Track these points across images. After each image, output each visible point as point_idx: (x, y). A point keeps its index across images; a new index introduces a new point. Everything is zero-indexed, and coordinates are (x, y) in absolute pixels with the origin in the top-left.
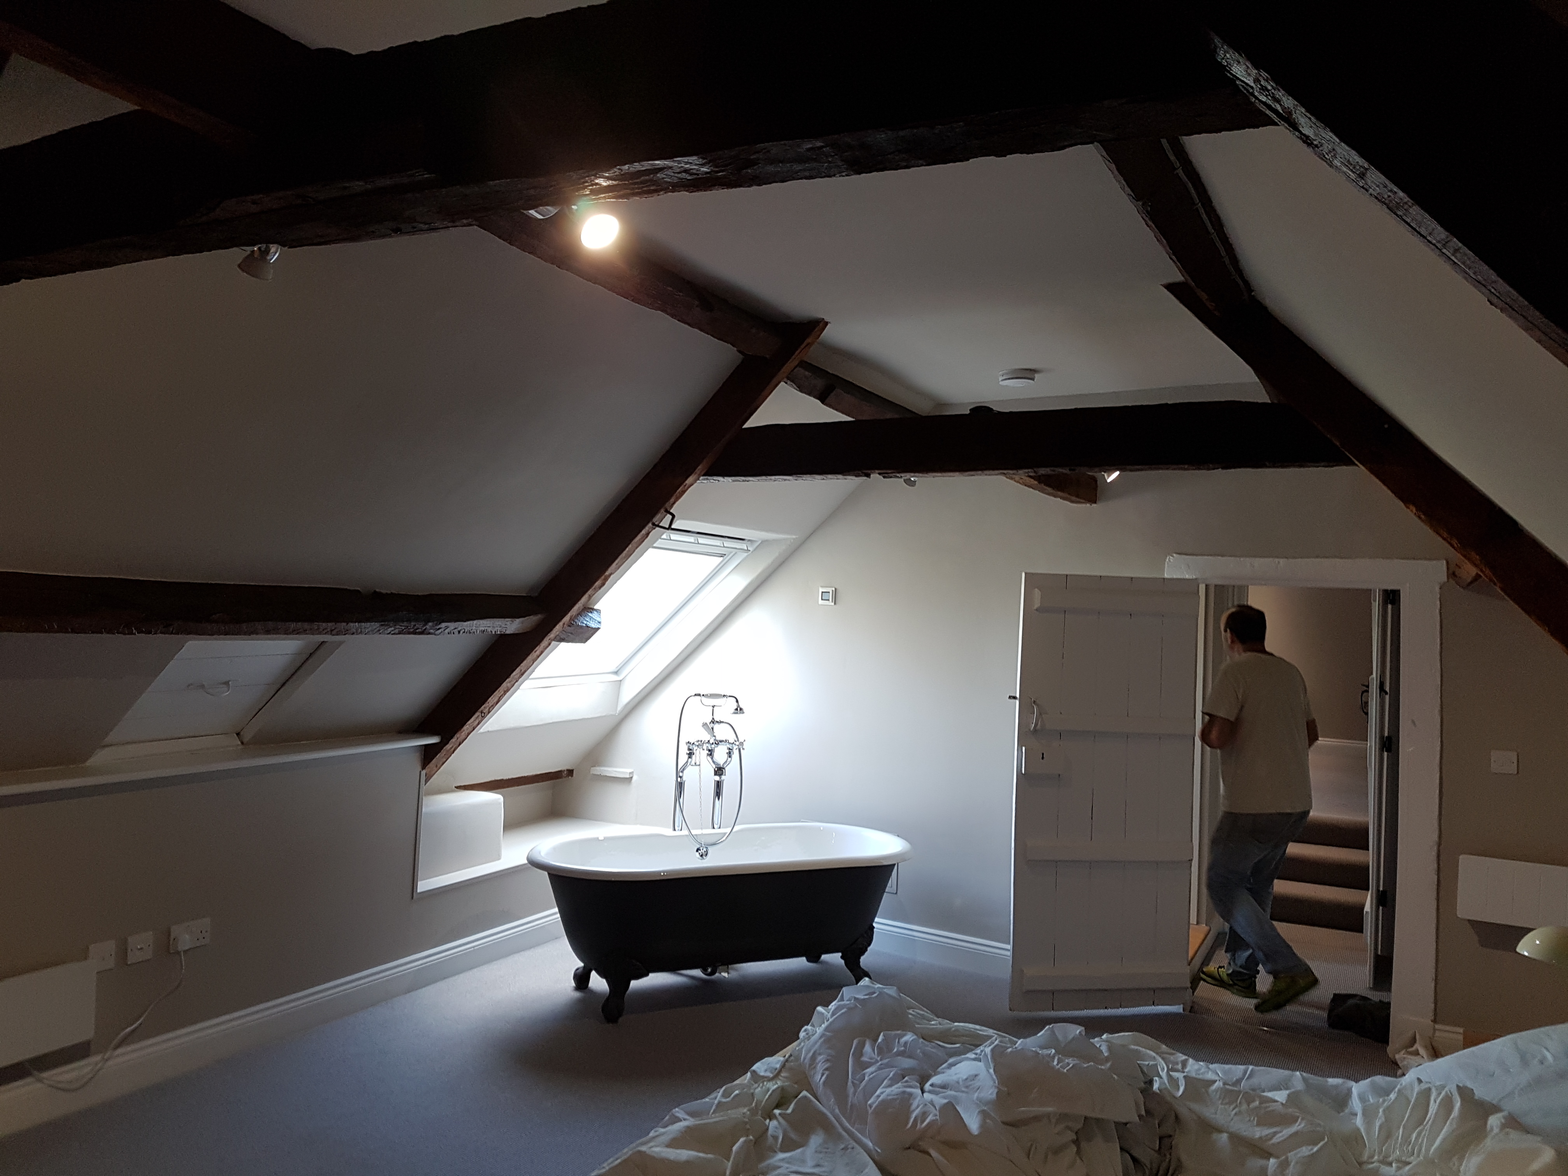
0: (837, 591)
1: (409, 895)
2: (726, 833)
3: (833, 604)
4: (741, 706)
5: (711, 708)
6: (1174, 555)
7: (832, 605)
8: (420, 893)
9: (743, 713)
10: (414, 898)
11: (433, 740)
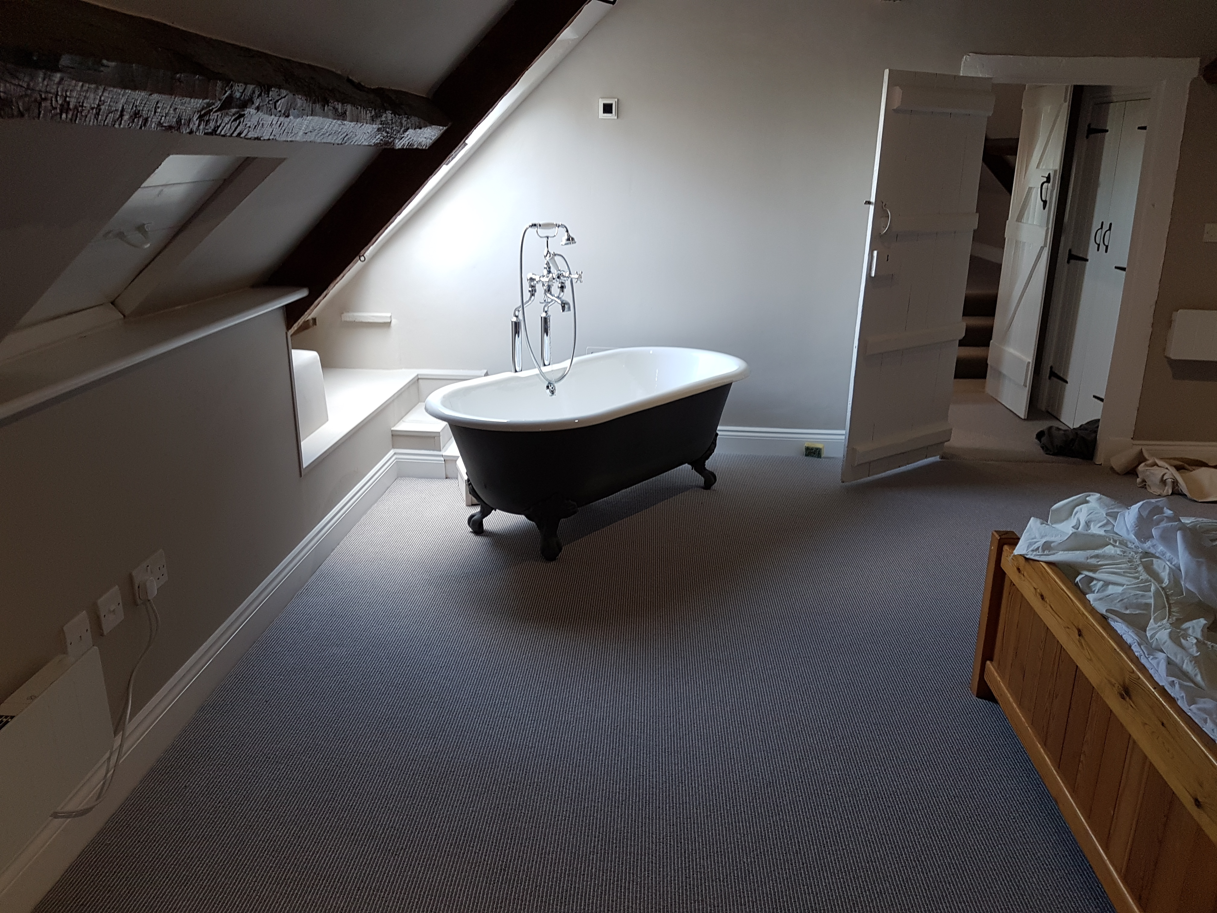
0: (619, 102)
1: (298, 473)
2: (566, 368)
3: (616, 118)
4: (572, 235)
5: (545, 239)
6: (970, 54)
7: (614, 119)
8: (306, 468)
9: (575, 243)
10: (303, 475)
11: (301, 294)
